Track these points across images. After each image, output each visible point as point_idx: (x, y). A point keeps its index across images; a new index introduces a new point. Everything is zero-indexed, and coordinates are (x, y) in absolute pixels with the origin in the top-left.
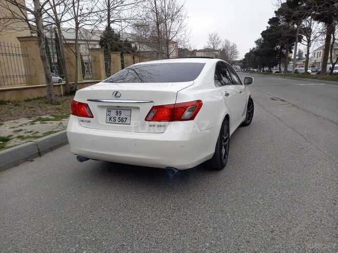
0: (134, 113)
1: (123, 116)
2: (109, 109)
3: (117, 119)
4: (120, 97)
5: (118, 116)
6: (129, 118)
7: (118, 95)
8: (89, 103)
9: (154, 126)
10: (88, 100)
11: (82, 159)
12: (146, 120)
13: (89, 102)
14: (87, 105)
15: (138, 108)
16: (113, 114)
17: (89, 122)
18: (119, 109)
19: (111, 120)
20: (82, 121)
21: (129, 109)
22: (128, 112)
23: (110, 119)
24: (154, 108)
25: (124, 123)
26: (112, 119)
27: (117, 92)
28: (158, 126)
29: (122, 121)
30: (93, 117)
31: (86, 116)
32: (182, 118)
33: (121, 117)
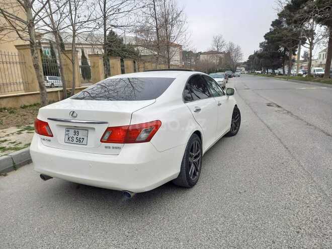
0: (90, 133)
1: (80, 136)
2: (68, 129)
3: (75, 139)
4: (76, 117)
5: (76, 136)
6: (85, 138)
7: (75, 115)
8: (49, 122)
9: (109, 148)
11: (44, 177)
12: (101, 141)
13: (49, 120)
14: (46, 124)
15: (94, 129)
16: (71, 133)
17: (49, 141)
18: (77, 130)
19: (69, 140)
20: (44, 139)
21: (86, 129)
22: (85, 132)
23: (68, 138)
24: (109, 129)
25: (81, 143)
26: (70, 139)
27: (74, 112)
28: (113, 148)
29: (80, 141)
30: (52, 136)
31: (46, 134)
32: (137, 140)
33: (79, 137)
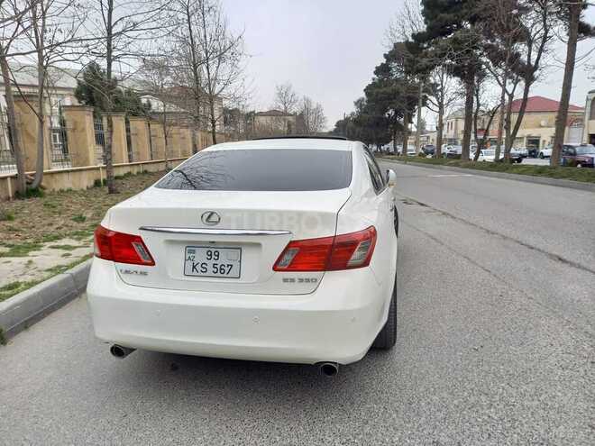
0: (248, 255)
1: (223, 260)
2: (191, 247)
3: (210, 268)
4: (217, 223)
5: (213, 261)
6: (236, 265)
7: (214, 218)
8: (144, 236)
9: (293, 280)
10: (141, 229)
12: (275, 269)
13: (142, 231)
14: (138, 239)
15: (259, 245)
16: (201, 256)
17: (145, 274)
18: (213, 248)
19: (195, 269)
20: (127, 272)
21: (238, 247)
22: (234, 254)
23: (194, 267)
24: (292, 244)
25: (225, 275)
26: (199, 267)
27: (212, 213)
28: (301, 280)
29: (221, 271)
30: (153, 263)
31: (137, 261)
32: (350, 262)
33: (219, 263)
